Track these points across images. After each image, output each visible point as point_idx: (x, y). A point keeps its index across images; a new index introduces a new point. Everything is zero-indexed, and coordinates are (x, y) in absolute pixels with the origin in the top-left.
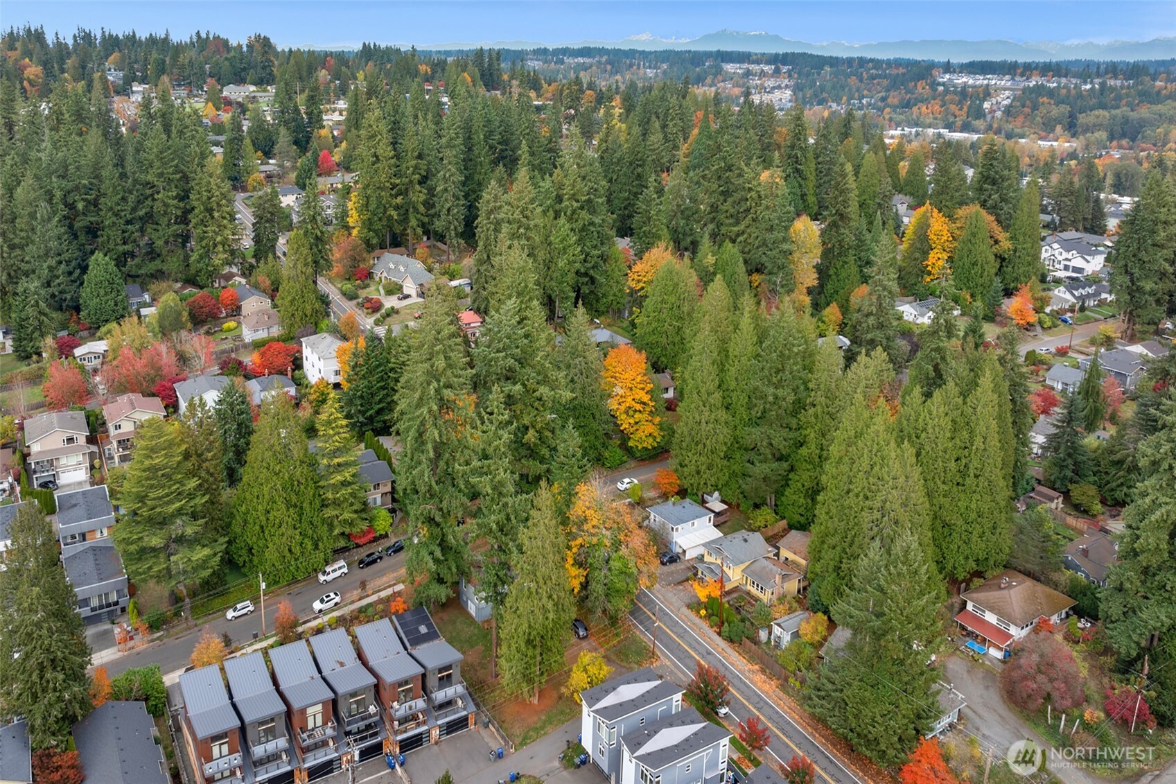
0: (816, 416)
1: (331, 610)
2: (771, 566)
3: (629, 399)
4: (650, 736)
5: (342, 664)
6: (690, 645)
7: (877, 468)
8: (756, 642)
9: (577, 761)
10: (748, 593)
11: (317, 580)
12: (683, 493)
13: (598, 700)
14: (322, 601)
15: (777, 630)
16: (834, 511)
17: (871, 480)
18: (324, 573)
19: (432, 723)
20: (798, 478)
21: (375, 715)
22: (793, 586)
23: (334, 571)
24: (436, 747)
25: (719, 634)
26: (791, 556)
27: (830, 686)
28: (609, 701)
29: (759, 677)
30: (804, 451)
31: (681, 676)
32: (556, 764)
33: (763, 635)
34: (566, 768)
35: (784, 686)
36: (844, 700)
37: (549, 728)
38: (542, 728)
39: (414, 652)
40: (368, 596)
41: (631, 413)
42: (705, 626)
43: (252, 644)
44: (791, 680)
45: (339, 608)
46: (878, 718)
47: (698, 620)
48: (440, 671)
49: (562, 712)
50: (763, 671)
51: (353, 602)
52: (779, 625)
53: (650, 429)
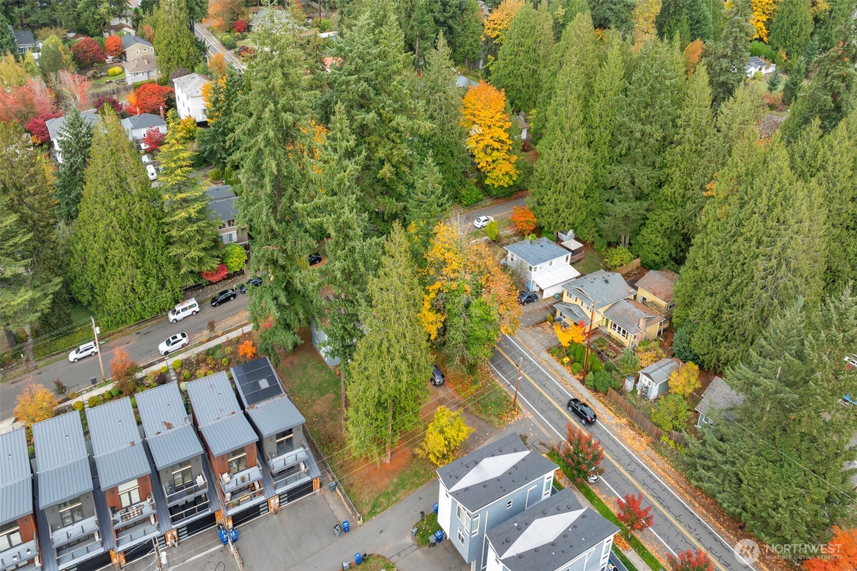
0: (683, 155)
1: (178, 352)
2: (633, 309)
3: (488, 137)
4: (520, 530)
5: (169, 426)
6: (552, 395)
7: (777, 211)
8: (620, 391)
9: (432, 539)
10: (609, 336)
11: (168, 319)
12: (539, 231)
13: (458, 478)
14: (168, 343)
15: (644, 380)
16: (715, 255)
17: (770, 223)
18: (174, 312)
19: (269, 493)
20: (655, 217)
21: (203, 487)
22: (654, 329)
23: (186, 309)
24: (275, 517)
25: (583, 382)
26: (650, 297)
27: (719, 457)
28: (470, 479)
29: (628, 433)
30: (666, 190)
31: (545, 431)
32: (409, 540)
33: (629, 384)
34: (419, 546)
35: (655, 444)
36: (737, 475)
37: (401, 494)
38: (394, 493)
39: (251, 412)
40: (217, 337)
41: (489, 151)
42: (566, 372)
43: (91, 390)
44: (664, 438)
45: (187, 350)
46: (781, 501)
47: (558, 366)
48: (279, 436)
49: (416, 474)
50: (631, 426)
51: (202, 343)
52: (647, 375)
53: (508, 167)
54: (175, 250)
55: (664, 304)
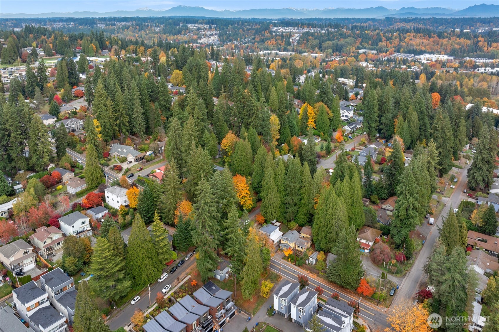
1: (169, 291)
2: (302, 240)
4: (297, 299)
5: (194, 306)
6: (288, 271)
8: (305, 264)
9: (273, 313)
10: (297, 250)
11: (158, 282)
12: (266, 222)
13: (278, 294)
14: (165, 288)
15: (311, 259)
18: (160, 279)
19: (227, 316)
20: (300, 210)
21: (211, 319)
22: (309, 244)
23: (164, 277)
24: (229, 323)
25: (295, 265)
26: (305, 235)
27: (335, 272)
28: (281, 293)
29: (311, 275)
32: (267, 316)
33: (307, 262)
34: (270, 317)
35: (318, 275)
36: (339, 275)
37: (259, 307)
38: (257, 307)
39: (215, 296)
40: (180, 282)
41: (244, 198)
42: (289, 263)
43: (147, 311)
44: (320, 273)
45: (172, 289)
46: (350, 277)
47: (287, 262)
49: (261, 301)
50: (311, 273)
51: (175, 286)
52: (312, 258)
53: (251, 202)
54: (161, 257)
55: (309, 236)
